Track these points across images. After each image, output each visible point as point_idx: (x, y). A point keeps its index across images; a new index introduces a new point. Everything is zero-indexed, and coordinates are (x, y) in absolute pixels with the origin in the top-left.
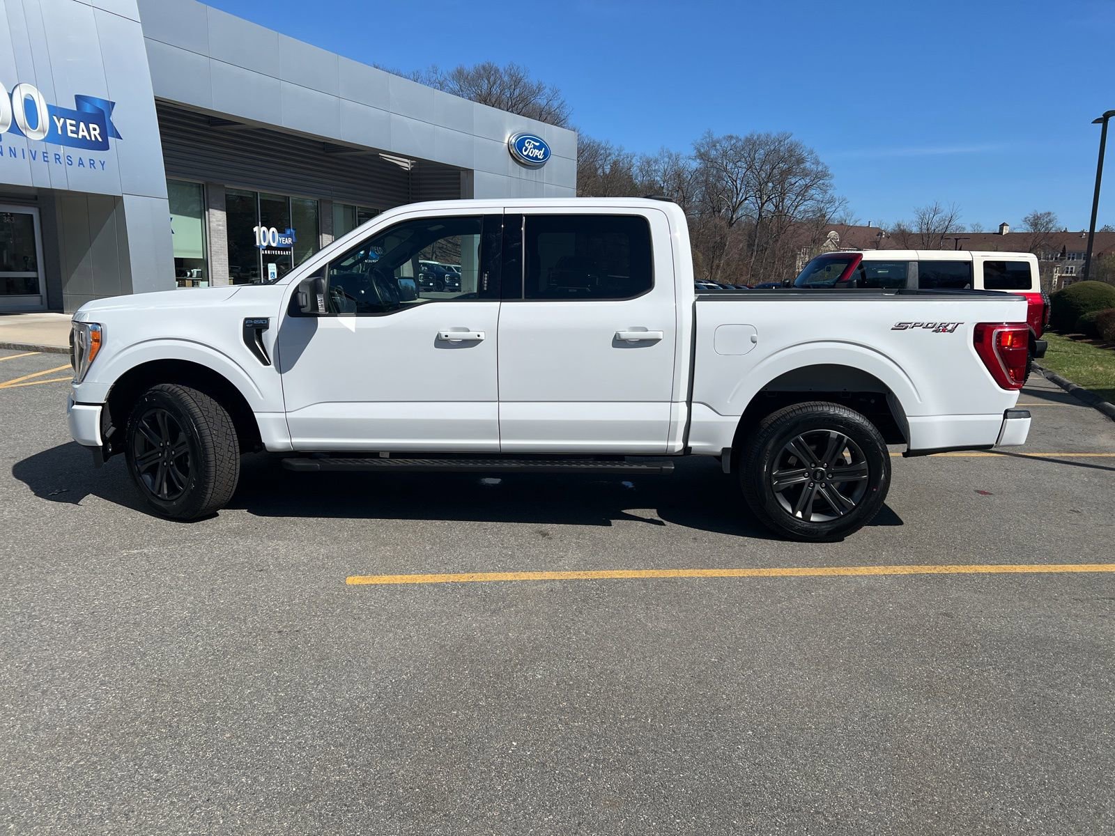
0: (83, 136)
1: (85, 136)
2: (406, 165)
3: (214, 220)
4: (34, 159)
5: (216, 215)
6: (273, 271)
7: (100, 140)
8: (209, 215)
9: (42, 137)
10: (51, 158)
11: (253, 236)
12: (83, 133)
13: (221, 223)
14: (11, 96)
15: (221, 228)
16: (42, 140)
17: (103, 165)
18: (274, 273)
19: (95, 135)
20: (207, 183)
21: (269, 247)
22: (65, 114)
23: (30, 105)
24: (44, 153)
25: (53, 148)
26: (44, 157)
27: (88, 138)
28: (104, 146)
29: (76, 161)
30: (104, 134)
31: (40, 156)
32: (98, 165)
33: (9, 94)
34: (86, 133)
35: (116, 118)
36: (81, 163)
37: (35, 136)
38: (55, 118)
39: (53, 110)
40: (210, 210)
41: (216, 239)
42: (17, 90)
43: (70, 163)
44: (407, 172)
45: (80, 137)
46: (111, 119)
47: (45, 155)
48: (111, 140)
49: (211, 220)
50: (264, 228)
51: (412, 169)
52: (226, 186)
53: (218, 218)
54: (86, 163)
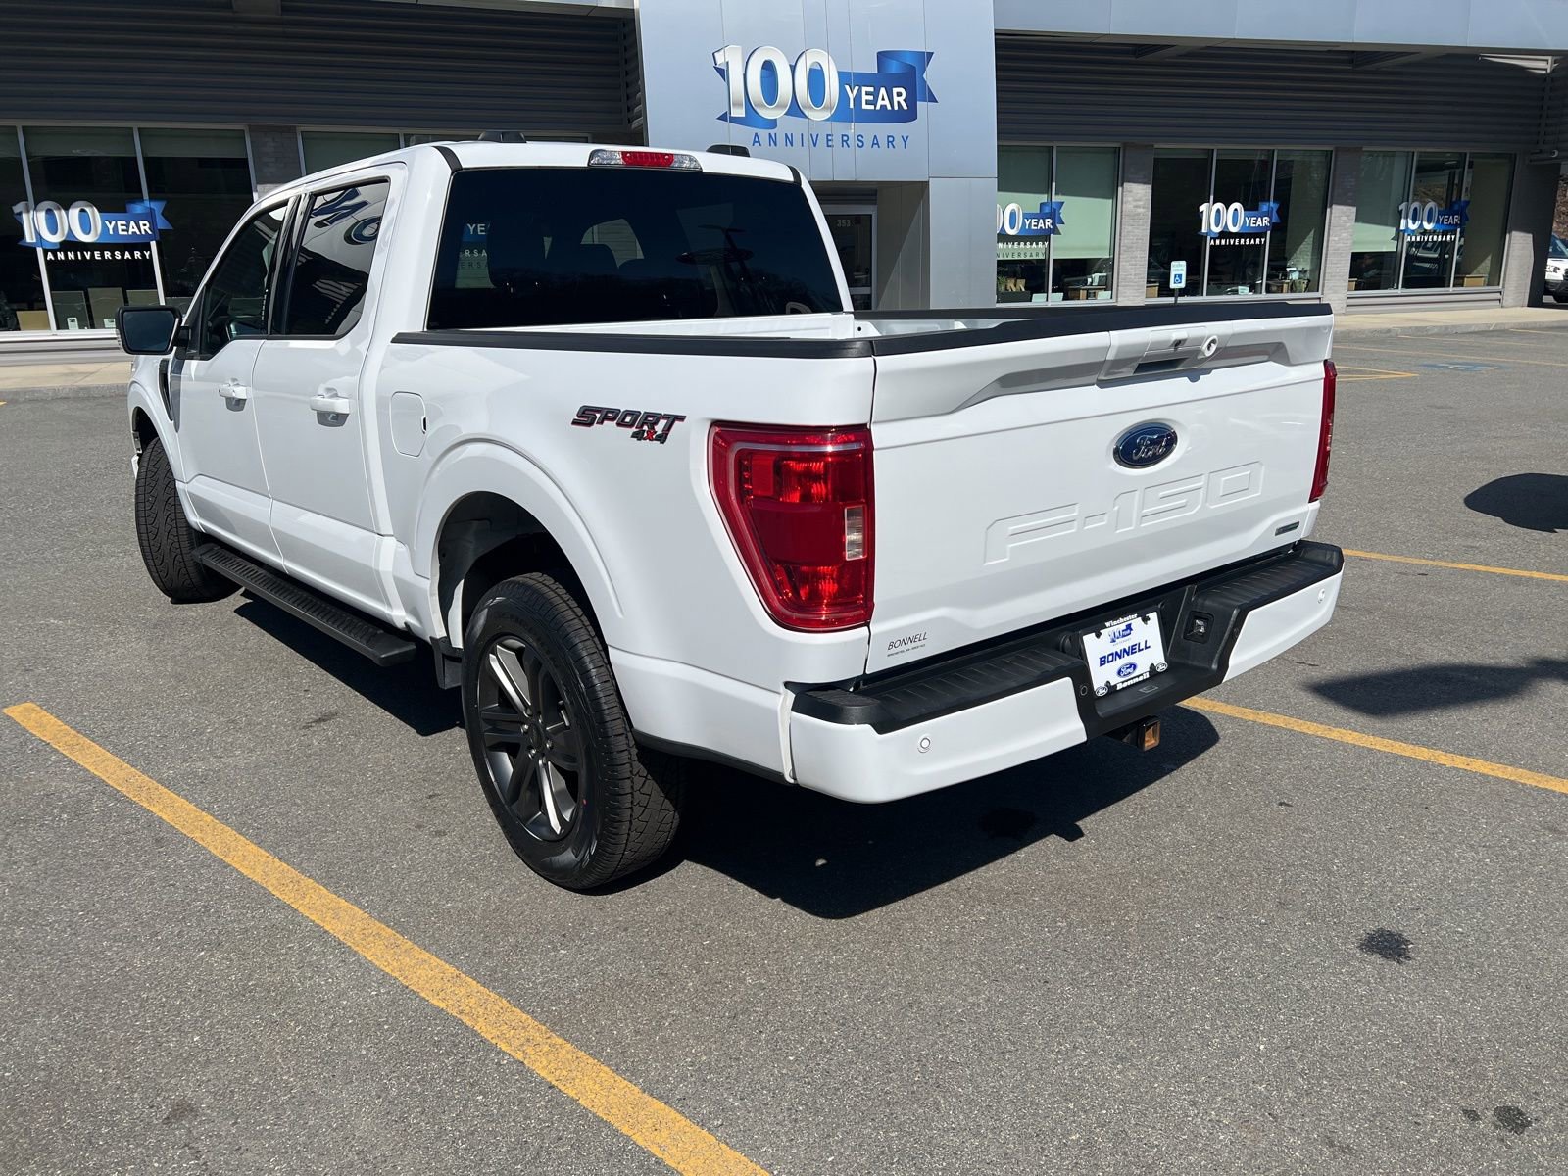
0: (881, 106)
1: (886, 106)
2: (1543, 66)
3: (1130, 199)
4: (815, 145)
5: (1134, 191)
6: (1179, 273)
7: (905, 107)
8: (1123, 192)
9: (828, 115)
10: (837, 141)
11: (1198, 218)
12: (883, 101)
13: (1141, 203)
14: (793, 68)
15: (1141, 210)
16: (828, 120)
17: (905, 142)
18: (1180, 276)
19: (898, 102)
20: (1125, 145)
21: (1225, 234)
22: (861, 79)
23: (816, 77)
24: (828, 136)
25: (839, 128)
26: (828, 140)
27: (889, 107)
28: (909, 115)
29: (868, 141)
30: (911, 101)
31: (822, 141)
32: (898, 142)
33: (790, 66)
34: (886, 102)
35: (931, 76)
36: (875, 143)
37: (818, 115)
38: (847, 87)
39: (845, 78)
40: (1125, 184)
41: (1130, 228)
42: (802, 60)
43: (861, 144)
44: (1543, 78)
45: (878, 107)
46: (925, 76)
47: (830, 138)
48: (922, 106)
49: (1124, 199)
50: (1220, 205)
51: (1553, 71)
52: (1156, 146)
53: (1138, 197)
54: (883, 142)
